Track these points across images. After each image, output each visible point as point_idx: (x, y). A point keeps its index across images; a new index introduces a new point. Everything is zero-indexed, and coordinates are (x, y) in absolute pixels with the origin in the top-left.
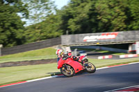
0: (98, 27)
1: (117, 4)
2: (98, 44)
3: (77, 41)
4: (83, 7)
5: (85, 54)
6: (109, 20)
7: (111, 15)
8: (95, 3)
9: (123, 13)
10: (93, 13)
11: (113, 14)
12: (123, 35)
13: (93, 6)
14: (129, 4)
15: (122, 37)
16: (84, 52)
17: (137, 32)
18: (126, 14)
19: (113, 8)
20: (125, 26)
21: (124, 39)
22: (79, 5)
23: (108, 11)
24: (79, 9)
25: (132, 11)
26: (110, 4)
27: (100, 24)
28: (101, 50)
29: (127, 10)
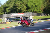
0: (17, 11)
1: (23, 3)
2: (17, 17)
3: (9, 16)
4: (11, 4)
5: (12, 21)
6: (21, 8)
7: (21, 7)
8: (15, 2)
9: (25, 6)
10: (15, 6)
11: (22, 6)
12: (25, 14)
13: (15, 3)
14: (27, 3)
15: (25, 15)
16: (12, 20)
17: (30, 13)
18: (27, 6)
19: (22, 4)
20: (26, 11)
21: (26, 15)
22: (10, 3)
23: (20, 5)
24: (10, 5)
25: (29, 6)
26: (21, 3)
27: (18, 10)
28: (18, 19)
29: (27, 5)
